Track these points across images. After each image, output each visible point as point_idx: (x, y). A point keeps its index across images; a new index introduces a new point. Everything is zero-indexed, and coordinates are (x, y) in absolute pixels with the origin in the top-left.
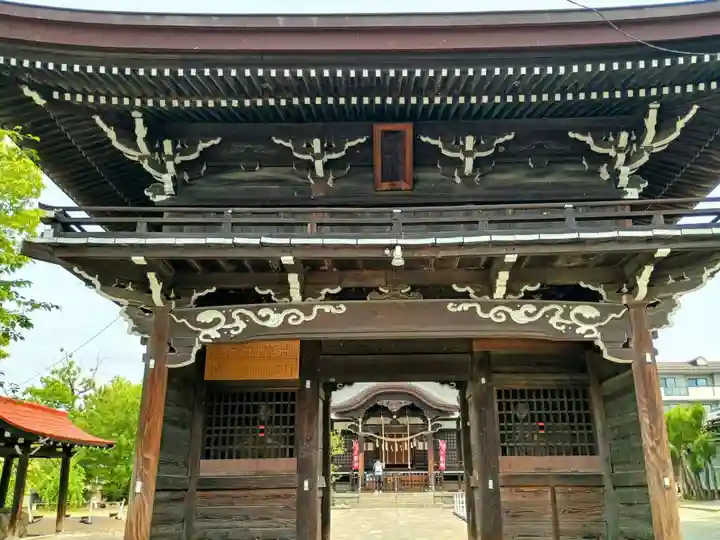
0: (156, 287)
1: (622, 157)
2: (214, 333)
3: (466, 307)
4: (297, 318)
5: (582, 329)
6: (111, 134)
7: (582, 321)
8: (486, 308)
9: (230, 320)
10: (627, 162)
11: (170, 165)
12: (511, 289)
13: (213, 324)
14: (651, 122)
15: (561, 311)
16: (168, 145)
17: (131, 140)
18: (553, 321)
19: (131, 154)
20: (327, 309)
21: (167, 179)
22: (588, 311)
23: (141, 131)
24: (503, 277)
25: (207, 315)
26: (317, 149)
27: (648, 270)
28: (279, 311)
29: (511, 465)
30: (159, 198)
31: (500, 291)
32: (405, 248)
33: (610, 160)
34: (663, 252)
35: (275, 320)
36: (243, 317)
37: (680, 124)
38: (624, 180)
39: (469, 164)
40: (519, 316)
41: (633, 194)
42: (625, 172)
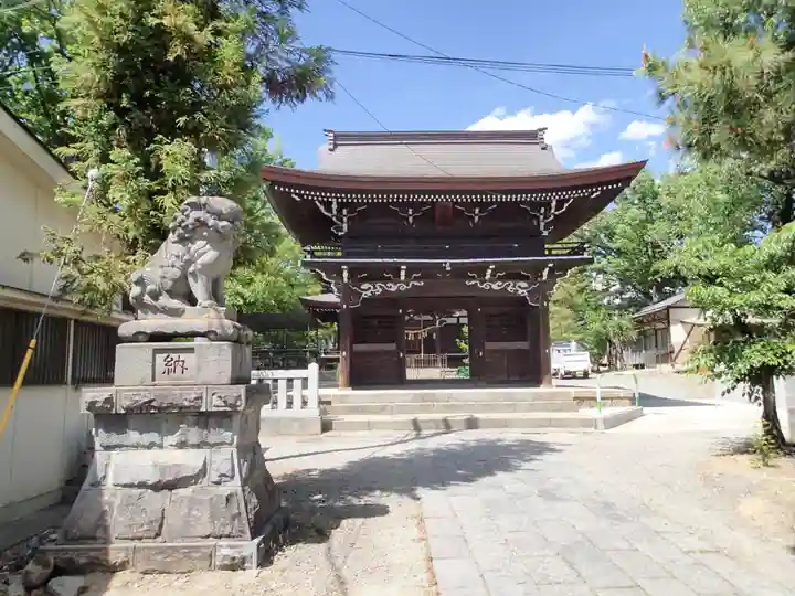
0: (345, 274)
1: (542, 217)
2: (369, 293)
3: (473, 282)
4: (404, 287)
5: (520, 291)
6: (322, 208)
7: (521, 288)
8: (482, 284)
9: (375, 288)
10: (545, 218)
11: (345, 219)
12: (492, 275)
13: (368, 290)
14: (554, 204)
15: (512, 284)
16: (345, 212)
17: (330, 210)
18: (509, 289)
19: (330, 215)
20: (416, 283)
21: (345, 226)
22: (524, 284)
23: (334, 206)
24: (489, 272)
25: (365, 286)
26: (410, 212)
27: (547, 270)
28: (396, 284)
29: (490, 346)
30: (340, 234)
31: (488, 277)
32: (451, 264)
33: (538, 218)
34: (551, 265)
35: (394, 288)
36: (381, 287)
37: (566, 205)
38: (542, 228)
39: (476, 218)
40: (495, 287)
41: (546, 233)
42: (542, 224)
